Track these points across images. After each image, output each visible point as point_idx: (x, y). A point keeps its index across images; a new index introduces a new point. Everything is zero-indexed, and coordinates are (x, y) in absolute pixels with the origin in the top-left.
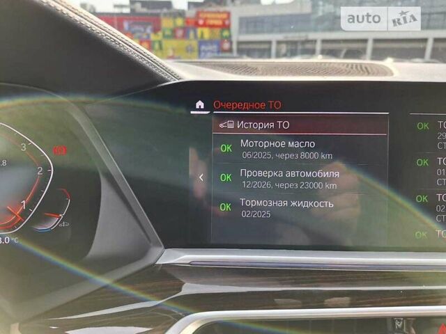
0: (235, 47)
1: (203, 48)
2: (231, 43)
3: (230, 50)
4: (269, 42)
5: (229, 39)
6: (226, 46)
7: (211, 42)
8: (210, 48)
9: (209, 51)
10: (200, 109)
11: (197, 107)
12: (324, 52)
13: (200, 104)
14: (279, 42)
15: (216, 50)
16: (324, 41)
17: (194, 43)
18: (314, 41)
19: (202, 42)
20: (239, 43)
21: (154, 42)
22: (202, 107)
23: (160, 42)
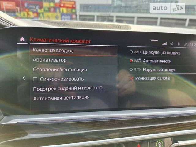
0: (78, 17)
1: (63, 17)
2: (76, 15)
5: (75, 13)
6: (74, 16)
7: (67, 14)
8: (67, 17)
10: (22, 42)
11: (21, 41)
12: (117, 21)
13: (22, 39)
15: (69, 18)
17: (59, 15)
18: (113, 17)
19: (63, 14)
20: (80, 16)
21: (40, 13)
22: (24, 41)
23: (43, 13)
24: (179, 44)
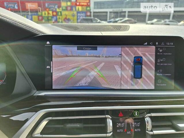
0: (92, 14)
1: (79, 14)
2: (91, 12)
3: (90, 16)
4: (107, 12)
6: (89, 14)
7: (82, 12)
9: (81, 16)
11: (47, 44)
14: (110, 12)
15: (84, 16)
16: (129, 12)
17: (75, 13)
18: (125, 12)
19: (78, 12)
20: (94, 12)
21: (58, 12)
23: (61, 12)
24: (157, 43)
